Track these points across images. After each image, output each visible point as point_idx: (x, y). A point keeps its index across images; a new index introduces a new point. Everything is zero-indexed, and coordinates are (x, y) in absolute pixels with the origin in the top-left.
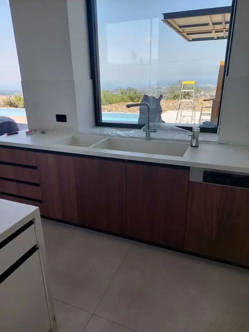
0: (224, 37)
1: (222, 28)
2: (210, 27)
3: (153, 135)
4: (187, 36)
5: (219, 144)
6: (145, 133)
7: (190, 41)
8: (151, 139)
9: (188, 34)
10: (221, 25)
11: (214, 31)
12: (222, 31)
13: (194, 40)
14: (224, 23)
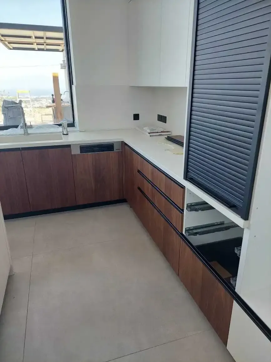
0: (44, 49)
1: (43, 42)
2: (32, 40)
3: (30, 131)
4: (9, 45)
5: (80, 131)
6: (23, 130)
7: (11, 49)
8: (29, 134)
9: (9, 43)
10: (43, 40)
11: (35, 44)
12: (43, 45)
13: (14, 48)
14: (45, 38)
